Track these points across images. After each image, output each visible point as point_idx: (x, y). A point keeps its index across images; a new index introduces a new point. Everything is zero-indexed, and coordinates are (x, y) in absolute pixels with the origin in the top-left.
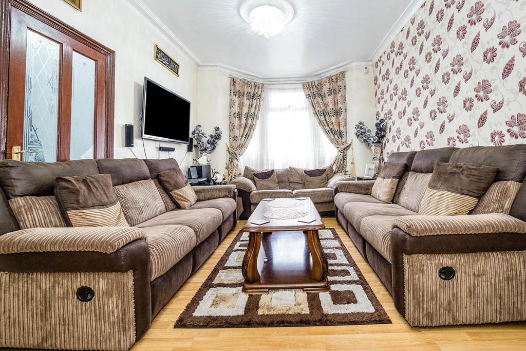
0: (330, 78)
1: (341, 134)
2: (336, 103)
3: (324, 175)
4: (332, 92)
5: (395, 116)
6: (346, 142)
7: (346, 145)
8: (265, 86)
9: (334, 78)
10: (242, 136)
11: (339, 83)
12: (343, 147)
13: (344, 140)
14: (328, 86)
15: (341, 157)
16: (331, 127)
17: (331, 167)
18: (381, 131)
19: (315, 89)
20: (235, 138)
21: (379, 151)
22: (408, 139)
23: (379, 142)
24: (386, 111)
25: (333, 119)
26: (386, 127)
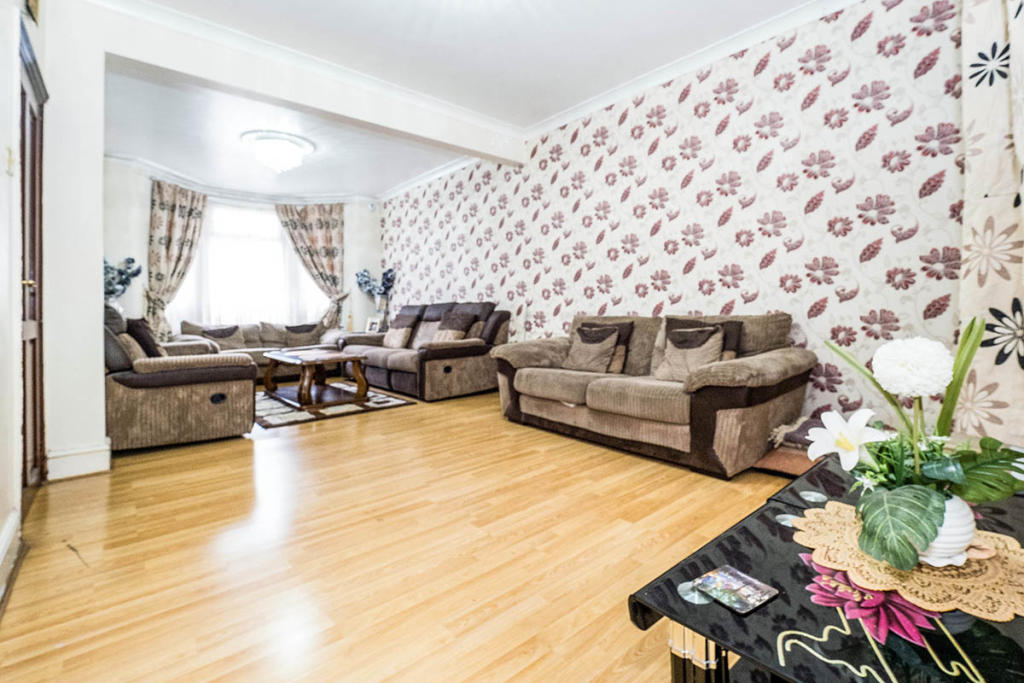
0: (321, 207)
1: (334, 280)
2: (329, 240)
3: (314, 332)
4: (324, 225)
5: (406, 267)
6: (342, 291)
7: (341, 295)
8: (209, 198)
9: (327, 208)
10: (172, 275)
11: (335, 216)
12: (338, 297)
13: (339, 288)
14: (317, 216)
15: (334, 310)
16: (321, 270)
17: (322, 323)
18: (388, 281)
19: (296, 217)
20: (160, 277)
21: (385, 303)
22: (418, 292)
23: (385, 293)
24: (395, 259)
25: (325, 261)
26: (394, 278)
